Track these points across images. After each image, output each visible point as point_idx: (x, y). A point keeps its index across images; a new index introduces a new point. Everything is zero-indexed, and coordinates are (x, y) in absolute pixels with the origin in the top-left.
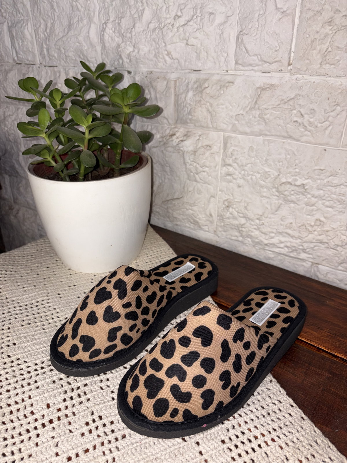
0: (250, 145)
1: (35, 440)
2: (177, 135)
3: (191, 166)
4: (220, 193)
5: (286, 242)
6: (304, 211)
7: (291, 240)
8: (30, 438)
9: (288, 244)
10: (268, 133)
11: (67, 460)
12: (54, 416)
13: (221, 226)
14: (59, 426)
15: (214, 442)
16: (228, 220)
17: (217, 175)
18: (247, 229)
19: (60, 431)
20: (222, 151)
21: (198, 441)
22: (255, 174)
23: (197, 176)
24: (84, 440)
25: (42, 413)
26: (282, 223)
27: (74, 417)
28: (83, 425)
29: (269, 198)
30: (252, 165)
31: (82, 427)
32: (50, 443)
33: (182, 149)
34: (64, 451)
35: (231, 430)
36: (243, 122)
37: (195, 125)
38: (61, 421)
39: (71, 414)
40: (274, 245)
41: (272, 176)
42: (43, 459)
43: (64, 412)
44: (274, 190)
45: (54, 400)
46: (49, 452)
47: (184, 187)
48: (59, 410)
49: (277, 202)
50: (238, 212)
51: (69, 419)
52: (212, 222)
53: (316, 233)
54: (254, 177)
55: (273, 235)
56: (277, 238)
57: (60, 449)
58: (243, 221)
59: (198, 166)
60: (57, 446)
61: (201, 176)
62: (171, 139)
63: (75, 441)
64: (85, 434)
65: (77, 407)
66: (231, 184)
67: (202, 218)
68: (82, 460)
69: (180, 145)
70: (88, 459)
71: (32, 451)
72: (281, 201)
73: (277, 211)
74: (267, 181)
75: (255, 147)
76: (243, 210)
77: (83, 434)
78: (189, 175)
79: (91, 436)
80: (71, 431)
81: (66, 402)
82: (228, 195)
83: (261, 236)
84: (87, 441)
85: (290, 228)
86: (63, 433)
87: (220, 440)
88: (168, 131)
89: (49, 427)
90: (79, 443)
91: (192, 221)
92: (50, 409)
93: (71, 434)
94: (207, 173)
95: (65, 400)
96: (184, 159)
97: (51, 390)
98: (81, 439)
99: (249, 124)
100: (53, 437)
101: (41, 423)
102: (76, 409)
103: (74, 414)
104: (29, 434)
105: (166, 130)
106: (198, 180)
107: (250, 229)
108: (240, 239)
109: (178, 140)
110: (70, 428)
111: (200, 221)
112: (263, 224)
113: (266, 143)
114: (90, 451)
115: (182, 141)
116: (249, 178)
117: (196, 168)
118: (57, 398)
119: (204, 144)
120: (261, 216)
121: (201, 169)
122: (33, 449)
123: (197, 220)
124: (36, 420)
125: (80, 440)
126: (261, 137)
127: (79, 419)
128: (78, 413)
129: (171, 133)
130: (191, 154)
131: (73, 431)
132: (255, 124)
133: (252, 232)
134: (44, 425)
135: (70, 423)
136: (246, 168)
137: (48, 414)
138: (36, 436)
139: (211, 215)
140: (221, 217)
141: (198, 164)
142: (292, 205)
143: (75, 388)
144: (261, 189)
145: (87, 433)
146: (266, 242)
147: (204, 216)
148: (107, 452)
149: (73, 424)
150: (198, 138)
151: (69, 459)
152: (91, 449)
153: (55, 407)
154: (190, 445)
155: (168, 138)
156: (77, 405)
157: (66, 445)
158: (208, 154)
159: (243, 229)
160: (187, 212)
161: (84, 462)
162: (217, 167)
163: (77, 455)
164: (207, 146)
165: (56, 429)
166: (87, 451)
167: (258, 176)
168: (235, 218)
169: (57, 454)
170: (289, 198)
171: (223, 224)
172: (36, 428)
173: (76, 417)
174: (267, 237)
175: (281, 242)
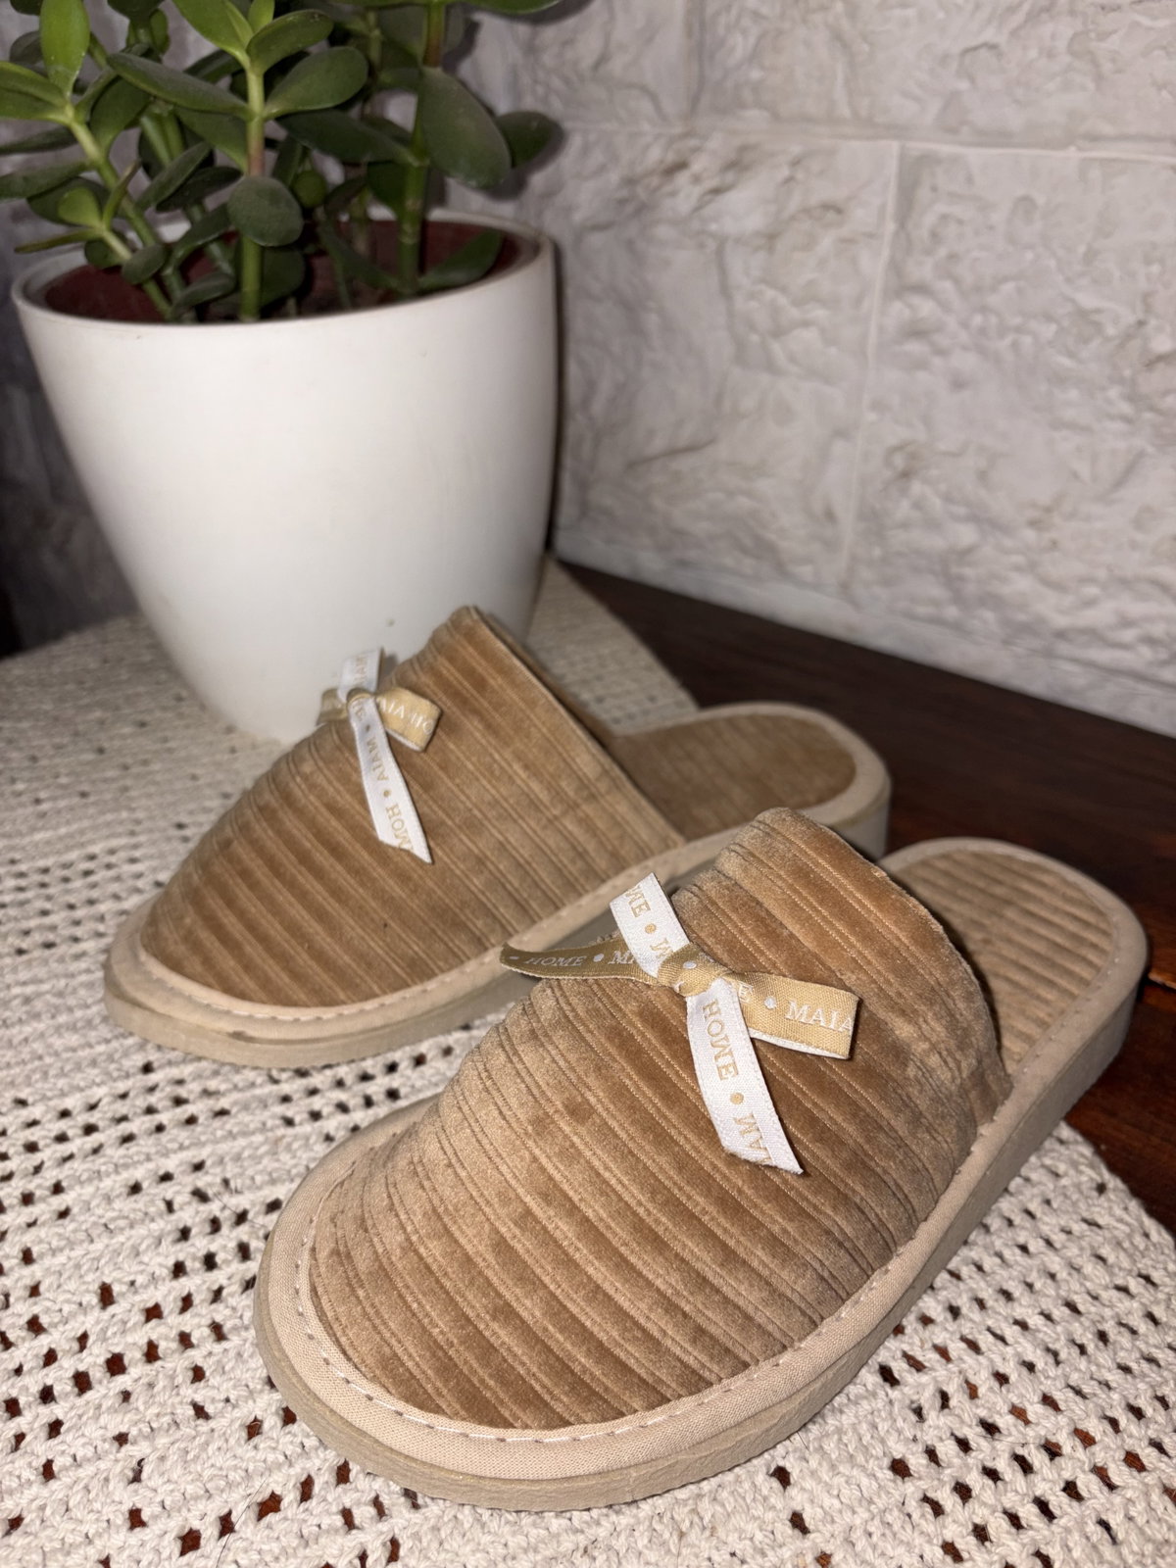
0: (1021, 192)
1: (40, 1448)
2: (698, 165)
3: (753, 304)
4: (872, 417)
8: (20, 1438)
9: (1157, 630)
10: (1107, 129)
11: (177, 1547)
12: (130, 1339)
13: (871, 563)
14: (151, 1386)
15: (855, 1472)
16: (904, 536)
17: (863, 340)
18: (983, 569)
19: (154, 1410)
20: (890, 227)
21: (781, 1463)
22: (1033, 325)
23: (776, 348)
24: (260, 1455)
25: (76, 1328)
26: (1139, 537)
27: (218, 1348)
28: (257, 1385)
29: (1086, 430)
30: (1023, 283)
31: (251, 1394)
32: (102, 1465)
33: (713, 227)
34: (167, 1503)
35: (932, 1415)
36: (996, 83)
37: (776, 117)
38: (158, 1363)
39: (206, 1331)
40: (1094, 635)
41: (1111, 331)
42: (70, 1539)
43: (174, 1322)
44: (1114, 392)
45: (130, 1269)
46: (97, 1506)
47: (718, 400)
48: (153, 1313)
49: (1122, 445)
50: (948, 500)
51: (196, 1356)
52: (831, 545)
54: (1027, 340)
55: (1092, 591)
57: (150, 1494)
58: (966, 535)
59: (783, 301)
60: (137, 1478)
61: (792, 346)
62: (667, 188)
63: (219, 1461)
64: (266, 1426)
65: (232, 1301)
66: (921, 375)
67: (790, 528)
68: (246, 1551)
69: (708, 211)
70: (275, 1547)
71: (24, 1502)
72: (1139, 443)
73: (1120, 483)
74: (1084, 355)
75: (1041, 200)
76: (970, 487)
77: (254, 1429)
78: (740, 346)
79: (289, 1438)
80: (200, 1412)
81: (183, 1280)
82: (909, 423)
83: (1041, 598)
84: (271, 1457)
86: (166, 1419)
87: (886, 1462)
88: (655, 155)
89: (103, 1391)
90: (236, 1468)
91: (748, 542)
92: (112, 1309)
93: (203, 1426)
94: (823, 331)
95: (179, 1270)
96: (723, 271)
97: (122, 1223)
98: (246, 1451)
99: (1020, 92)
100: (122, 1439)
101: (71, 1373)
102: (228, 1312)
103: (218, 1332)
104: (18, 1420)
105: (647, 147)
106: (782, 361)
107: (997, 569)
108: (952, 612)
109: (697, 191)
110: (200, 1394)
111: (783, 544)
112: (1054, 545)
113: (1095, 174)
114: (284, 1504)
115: (717, 191)
116: (1004, 344)
117: (775, 311)
118: (146, 1259)
119: (814, 200)
120: (1048, 510)
121: (794, 313)
122: (29, 1493)
123: (773, 537)
124: (50, 1358)
125: (239, 1451)
126: (1072, 153)
127: (239, 1355)
128: (235, 1328)
129: (671, 158)
130: (757, 249)
131: (210, 1409)
132: (1051, 85)
133: (1005, 581)
134: (82, 1382)
135: (198, 1374)
136: (993, 300)
137: (104, 1331)
138: (44, 1434)
139: (830, 516)
140: (874, 521)
141: (784, 290)
143: (226, 1218)
144: (1055, 390)
145: (271, 1423)
146: (1061, 621)
147: (799, 520)
148: (363, 1514)
149: (213, 1378)
150: (785, 172)
151: (190, 1541)
152: (290, 1497)
153: (137, 1298)
154: (747, 1485)
155: (655, 181)
156: (232, 1295)
157: (175, 1477)
158: (826, 242)
159: (968, 571)
160: (731, 507)
161: (256, 1557)
162: (866, 302)
163: (226, 1525)
164: (827, 207)
165: (138, 1401)
166: (270, 1505)
167: (1048, 331)
168: (933, 525)
169: (135, 1519)
171: (877, 552)
172: (47, 1395)
173: (225, 1344)
174: (1068, 600)
175: (1126, 623)
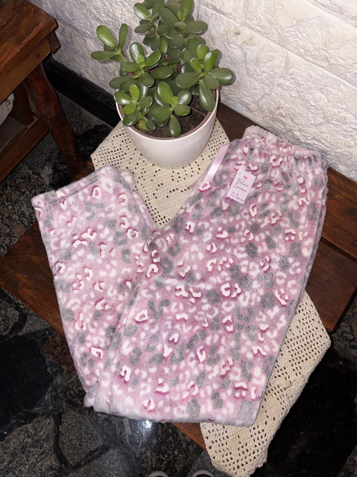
2: (242, 35)
3: (252, 68)
4: (274, 93)
5: (320, 146)
6: (340, 133)
7: (324, 147)
9: (320, 148)
13: (270, 117)
16: (276, 116)
17: (275, 81)
18: (291, 128)
22: (308, 94)
23: (255, 76)
26: (320, 134)
29: (315, 114)
30: (308, 87)
33: (245, 50)
36: (308, 53)
40: (309, 144)
44: (320, 111)
49: (320, 119)
50: (286, 114)
52: (262, 111)
53: (343, 150)
54: (307, 96)
56: (313, 141)
58: (289, 121)
59: (258, 70)
61: (259, 77)
66: (285, 91)
67: (253, 106)
72: (323, 120)
74: (317, 103)
76: (291, 115)
78: (248, 72)
82: (281, 98)
83: (300, 136)
85: (325, 140)
88: (233, 28)
94: (266, 78)
99: (313, 57)
106: (257, 79)
107: (293, 128)
109: (242, 41)
111: (252, 109)
116: (302, 94)
117: (256, 70)
121: (261, 73)
123: (250, 107)
126: (322, 69)
129: (236, 30)
132: (320, 59)
133: (294, 131)
139: (262, 106)
140: (271, 112)
142: (333, 126)
144: (310, 106)
146: (303, 141)
147: (255, 106)
155: (232, 34)
158: (268, 64)
160: (242, 99)
162: (276, 76)
164: (271, 56)
167: (311, 97)
168: (283, 116)
170: (331, 121)
174: (305, 138)
175: (315, 144)
